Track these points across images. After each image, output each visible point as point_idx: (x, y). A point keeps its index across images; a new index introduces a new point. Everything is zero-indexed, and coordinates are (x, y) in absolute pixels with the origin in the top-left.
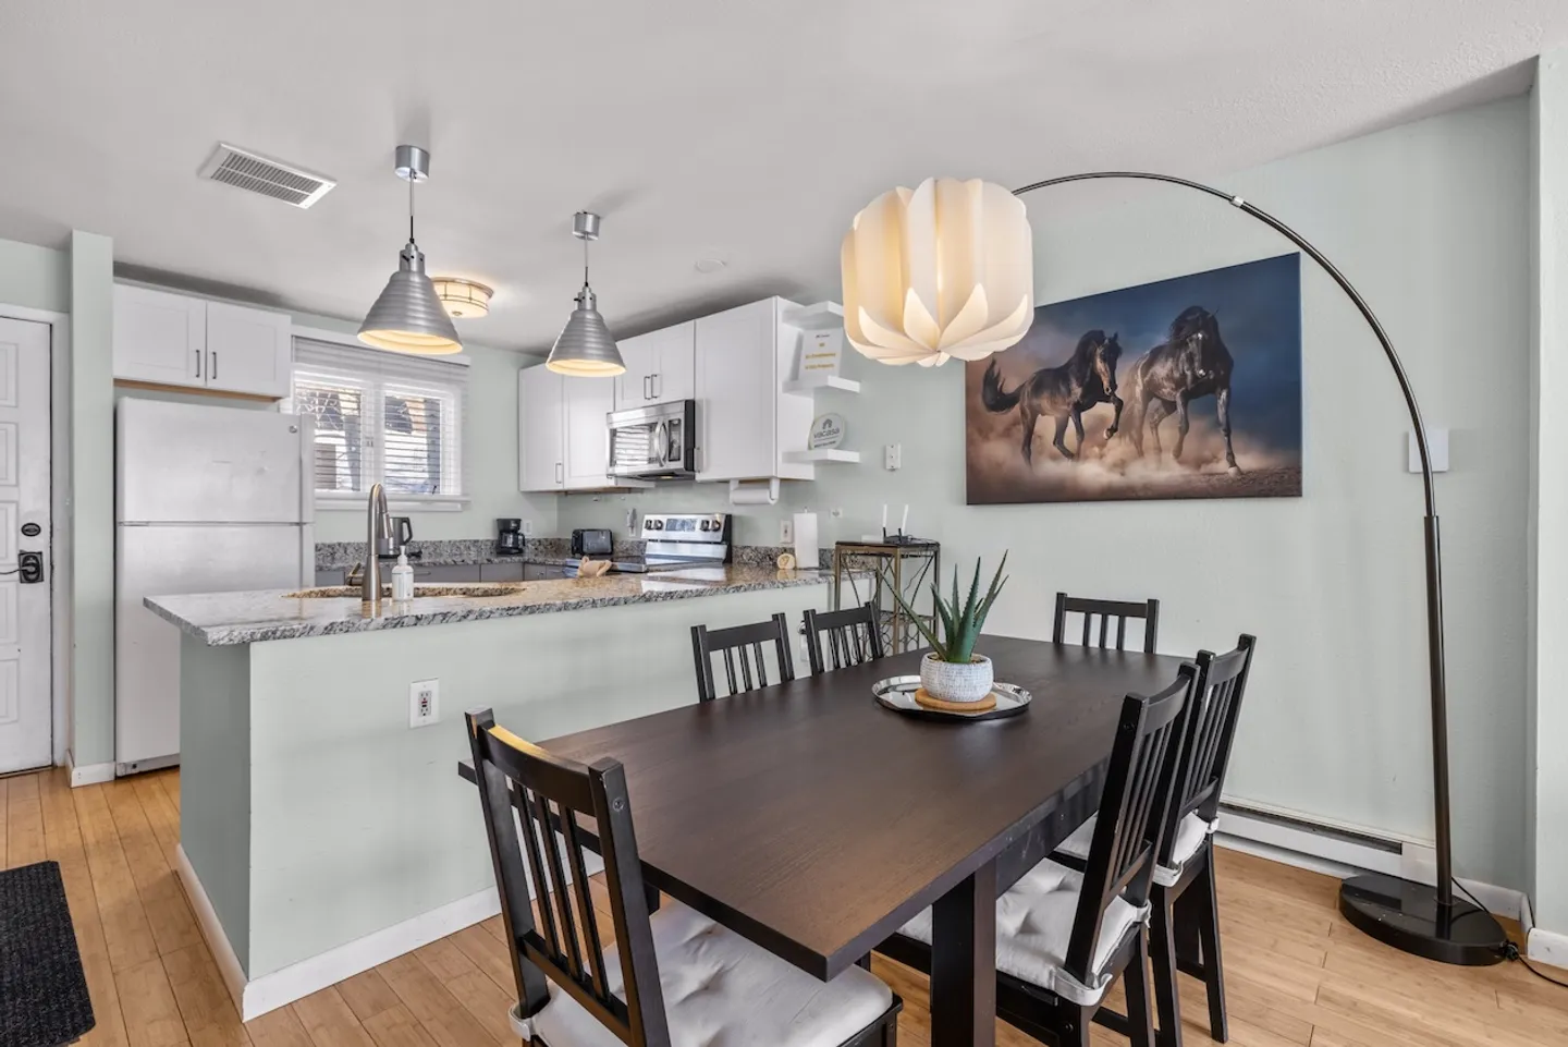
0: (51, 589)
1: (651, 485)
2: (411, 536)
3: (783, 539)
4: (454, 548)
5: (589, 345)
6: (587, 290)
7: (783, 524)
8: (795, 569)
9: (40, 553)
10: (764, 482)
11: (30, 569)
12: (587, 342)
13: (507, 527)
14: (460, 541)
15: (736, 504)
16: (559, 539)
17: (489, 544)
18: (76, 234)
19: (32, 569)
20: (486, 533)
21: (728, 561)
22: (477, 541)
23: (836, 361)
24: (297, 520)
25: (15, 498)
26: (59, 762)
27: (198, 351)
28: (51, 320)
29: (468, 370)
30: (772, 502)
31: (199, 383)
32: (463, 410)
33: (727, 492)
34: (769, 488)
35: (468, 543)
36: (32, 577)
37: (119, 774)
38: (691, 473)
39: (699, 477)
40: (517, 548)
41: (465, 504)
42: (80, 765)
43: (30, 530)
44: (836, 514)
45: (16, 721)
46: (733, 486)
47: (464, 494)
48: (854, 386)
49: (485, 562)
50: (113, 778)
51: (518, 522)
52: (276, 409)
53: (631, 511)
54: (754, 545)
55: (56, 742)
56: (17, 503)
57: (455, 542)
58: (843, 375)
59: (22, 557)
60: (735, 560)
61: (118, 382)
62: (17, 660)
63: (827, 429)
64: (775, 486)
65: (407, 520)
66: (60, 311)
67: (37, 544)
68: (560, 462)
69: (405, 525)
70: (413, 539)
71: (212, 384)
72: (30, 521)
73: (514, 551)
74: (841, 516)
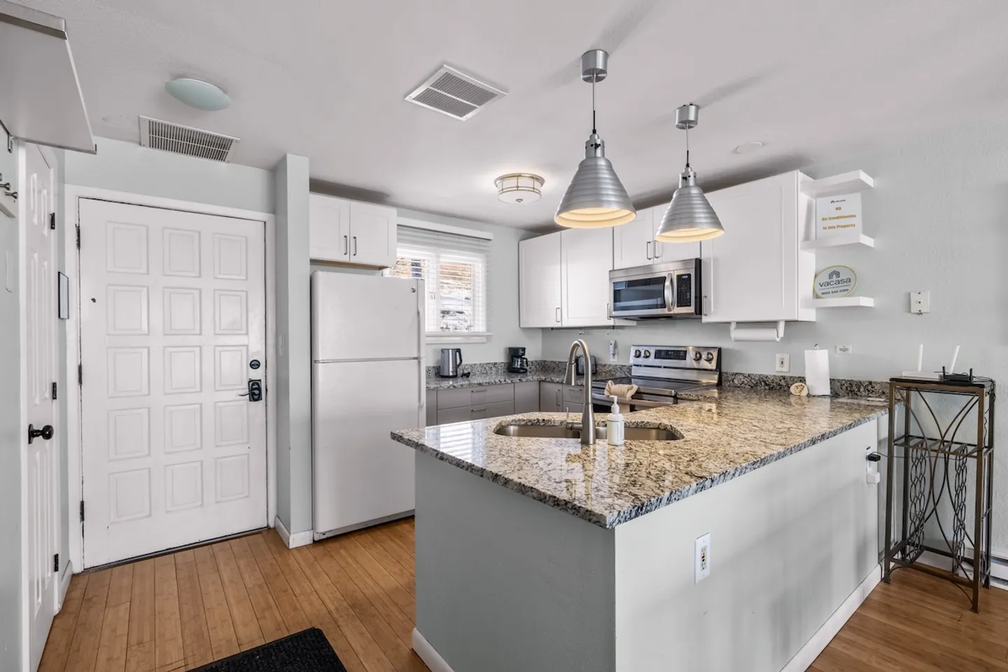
0: (266, 405)
1: (634, 323)
2: (461, 361)
3: (778, 368)
4: (483, 369)
5: (698, 215)
6: (689, 170)
7: (778, 356)
8: (809, 395)
9: (260, 380)
10: (773, 324)
11: (255, 392)
12: (695, 213)
13: (515, 354)
14: (487, 364)
15: (737, 341)
16: (545, 361)
17: (503, 365)
18: (289, 156)
19: (257, 392)
20: (500, 358)
21: (719, 385)
22: (496, 364)
23: (858, 221)
24: (416, 356)
25: (246, 343)
26: (272, 525)
27: (346, 237)
28: (265, 220)
29: (489, 243)
30: (778, 340)
31: (345, 259)
32: (487, 271)
33: (728, 331)
34: (776, 328)
35: (491, 365)
36: (256, 397)
37: (316, 539)
38: (698, 316)
39: (705, 319)
40: (523, 369)
41: (488, 338)
42: (294, 533)
43: (255, 365)
44: (844, 350)
45: (247, 497)
46: (733, 326)
47: (488, 330)
48: (868, 241)
49: (518, 381)
50: (311, 542)
51: (524, 349)
52: (380, 274)
53: (613, 343)
54: (747, 372)
55: (270, 511)
56: (247, 346)
57: (483, 364)
58: (866, 232)
59: (251, 383)
60: (725, 384)
61: (314, 262)
62: (248, 455)
63: (835, 278)
64: (782, 326)
65: (459, 350)
66: (269, 212)
67: (257, 374)
68: (560, 307)
69: (458, 354)
70: (463, 363)
71: (354, 260)
72: (255, 359)
73: (522, 371)
74: (850, 351)
